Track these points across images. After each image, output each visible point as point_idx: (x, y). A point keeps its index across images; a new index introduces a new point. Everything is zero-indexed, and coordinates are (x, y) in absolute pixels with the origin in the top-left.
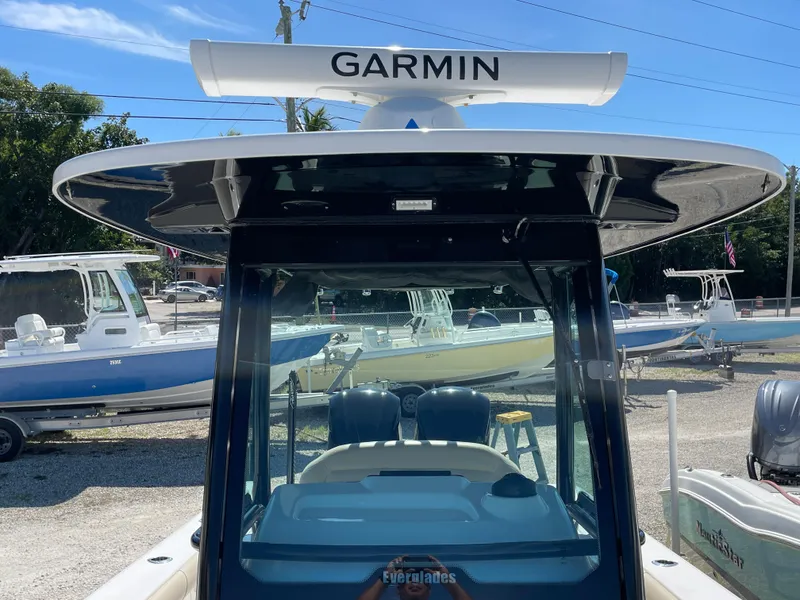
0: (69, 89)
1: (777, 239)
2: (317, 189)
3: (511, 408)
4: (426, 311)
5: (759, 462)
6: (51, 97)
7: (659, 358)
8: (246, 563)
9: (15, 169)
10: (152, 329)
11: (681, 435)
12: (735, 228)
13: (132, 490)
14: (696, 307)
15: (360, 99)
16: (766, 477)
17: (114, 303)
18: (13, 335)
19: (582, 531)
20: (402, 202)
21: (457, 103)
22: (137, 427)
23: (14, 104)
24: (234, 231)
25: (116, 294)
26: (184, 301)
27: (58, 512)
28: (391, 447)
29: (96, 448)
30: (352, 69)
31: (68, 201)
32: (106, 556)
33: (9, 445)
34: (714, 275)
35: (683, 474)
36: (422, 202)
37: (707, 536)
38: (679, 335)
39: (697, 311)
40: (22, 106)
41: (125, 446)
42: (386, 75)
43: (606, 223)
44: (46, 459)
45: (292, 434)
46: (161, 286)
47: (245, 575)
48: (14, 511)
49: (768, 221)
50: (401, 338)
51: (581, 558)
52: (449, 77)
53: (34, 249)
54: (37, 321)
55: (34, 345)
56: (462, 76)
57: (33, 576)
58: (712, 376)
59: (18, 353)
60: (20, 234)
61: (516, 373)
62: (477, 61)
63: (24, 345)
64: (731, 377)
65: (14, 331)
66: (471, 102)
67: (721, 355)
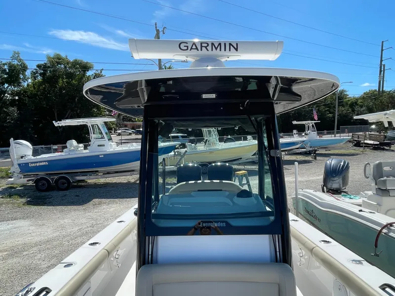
0: (81, 61)
1: (332, 110)
2: (173, 91)
3: (240, 170)
4: (209, 137)
5: (326, 187)
6: (75, 64)
7: (291, 152)
8: (153, 220)
9: (64, 90)
10: (114, 144)
11: (299, 179)
12: (317, 106)
13: (109, 200)
14: (303, 134)
15: (189, 59)
16: (328, 192)
17: (100, 136)
18: (66, 147)
19: (268, 209)
20: (205, 95)
21: (223, 60)
22: (109, 179)
23: (62, 66)
24: (145, 106)
25: (101, 133)
26: (124, 135)
27: (84, 207)
28: (200, 183)
29: (96, 186)
30: (186, 48)
31: (89, 97)
32: (101, 222)
33: (66, 185)
34: (310, 123)
35: (300, 191)
36: (212, 95)
37: (308, 212)
38: (298, 144)
39: (304, 136)
40: (65, 67)
41: (106, 185)
42: (198, 50)
43: (276, 102)
44: (79, 190)
45: (164, 180)
46: (115, 130)
47: (153, 224)
48: (69, 207)
49: (329, 104)
50: (201, 147)
51: (267, 217)
52: (220, 50)
53: (72, 117)
54: (74, 142)
55: (73, 150)
56: (225, 50)
57: (77, 228)
58: (309, 158)
59: (67, 153)
60: (67, 112)
61: (241, 158)
62: (230, 44)
63: (70, 151)
64: (315, 158)
65: (66, 146)
66: (228, 59)
67: (312, 151)
